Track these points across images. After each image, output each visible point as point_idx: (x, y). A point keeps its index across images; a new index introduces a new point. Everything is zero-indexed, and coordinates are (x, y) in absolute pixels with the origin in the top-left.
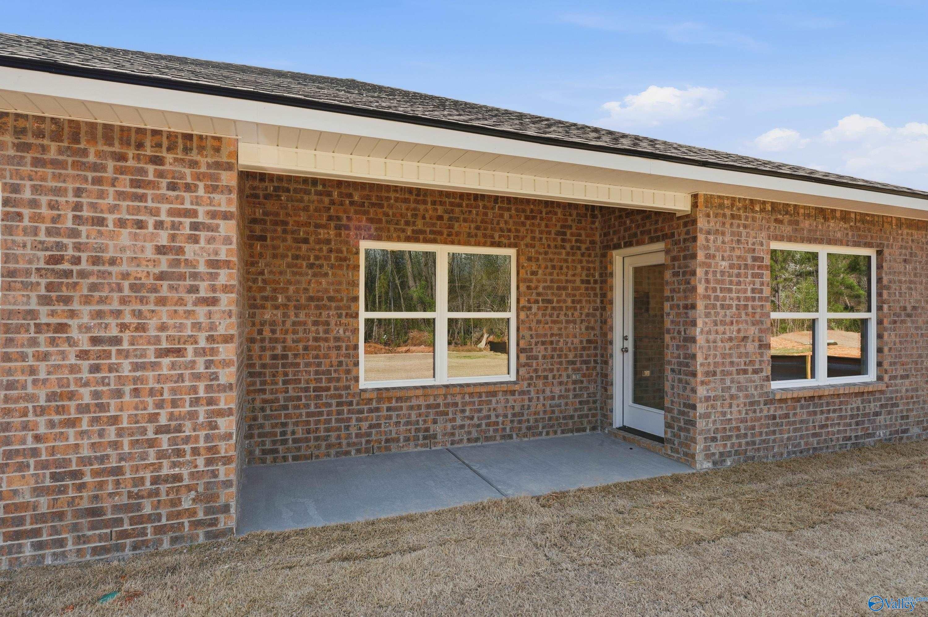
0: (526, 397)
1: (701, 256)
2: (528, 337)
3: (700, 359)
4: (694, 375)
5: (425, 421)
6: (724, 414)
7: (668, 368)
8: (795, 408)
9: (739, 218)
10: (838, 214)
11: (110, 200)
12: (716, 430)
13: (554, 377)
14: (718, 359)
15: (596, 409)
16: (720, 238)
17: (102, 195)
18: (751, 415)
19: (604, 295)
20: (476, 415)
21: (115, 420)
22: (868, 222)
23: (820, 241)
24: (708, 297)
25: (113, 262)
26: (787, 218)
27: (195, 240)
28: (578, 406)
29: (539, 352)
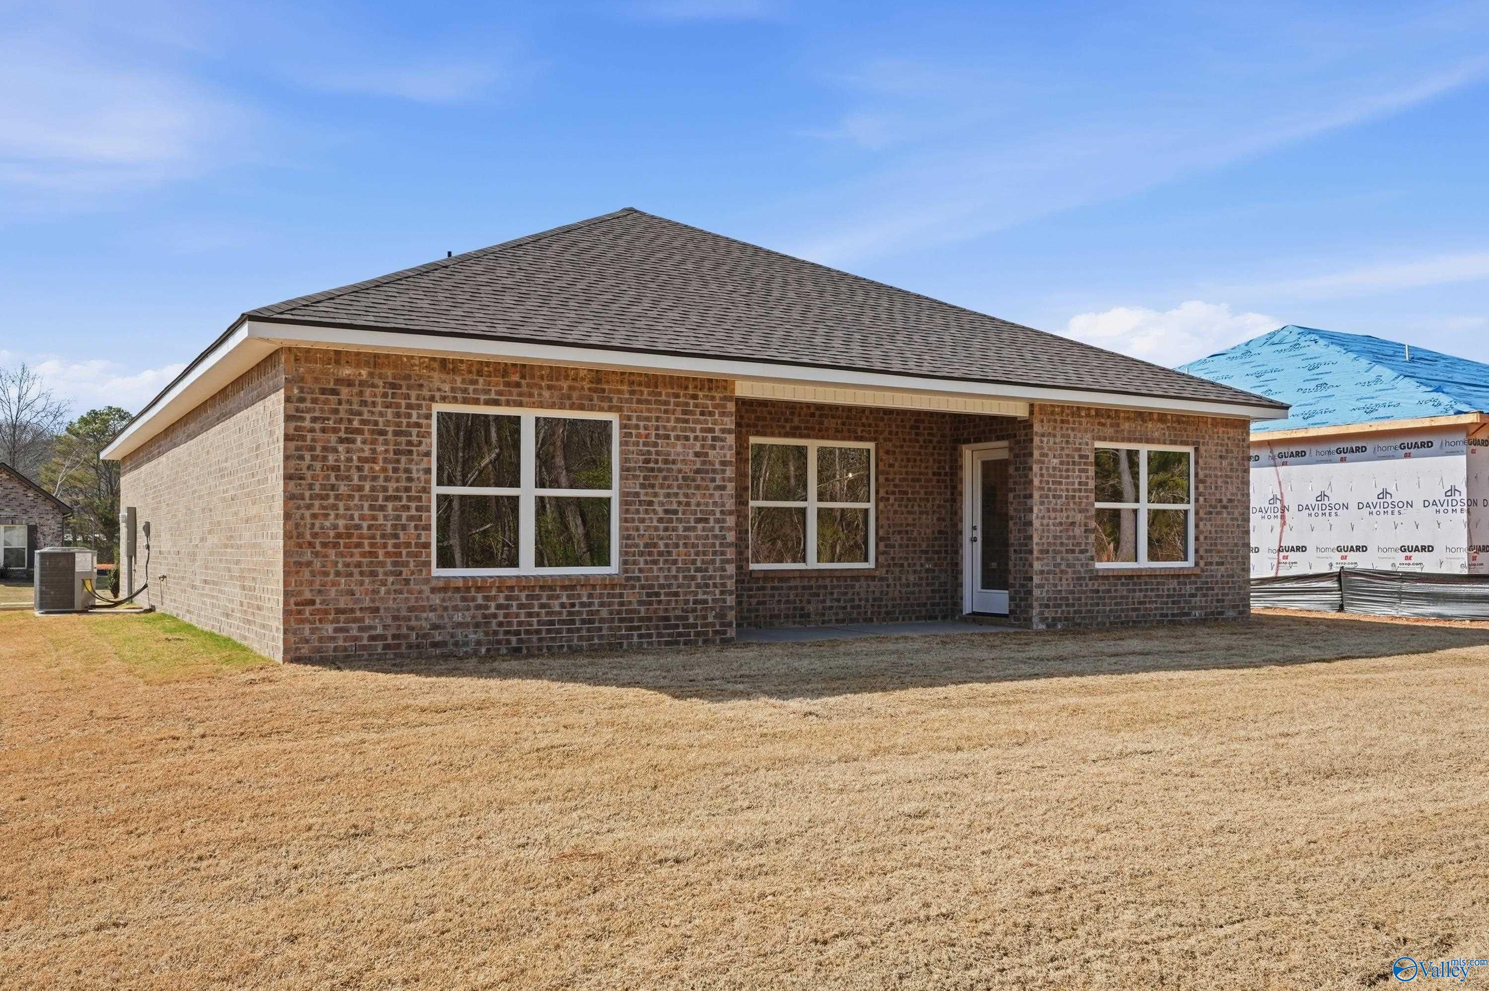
0: (884, 583)
1: (1036, 454)
2: (886, 527)
3: (1036, 539)
4: (1031, 552)
5: (801, 601)
6: (1055, 585)
7: (1012, 549)
8: (1116, 585)
9: (1068, 422)
10: (1155, 417)
11: (672, 424)
12: (1049, 599)
13: (909, 565)
14: (1051, 540)
15: (947, 598)
16: (1052, 440)
17: (668, 420)
18: (1079, 588)
19: (954, 487)
20: (842, 598)
21: (675, 562)
22: (1183, 422)
23: (1140, 441)
24: (1042, 489)
25: (674, 462)
26: (1109, 421)
27: (713, 447)
28: (930, 594)
29: (896, 539)
